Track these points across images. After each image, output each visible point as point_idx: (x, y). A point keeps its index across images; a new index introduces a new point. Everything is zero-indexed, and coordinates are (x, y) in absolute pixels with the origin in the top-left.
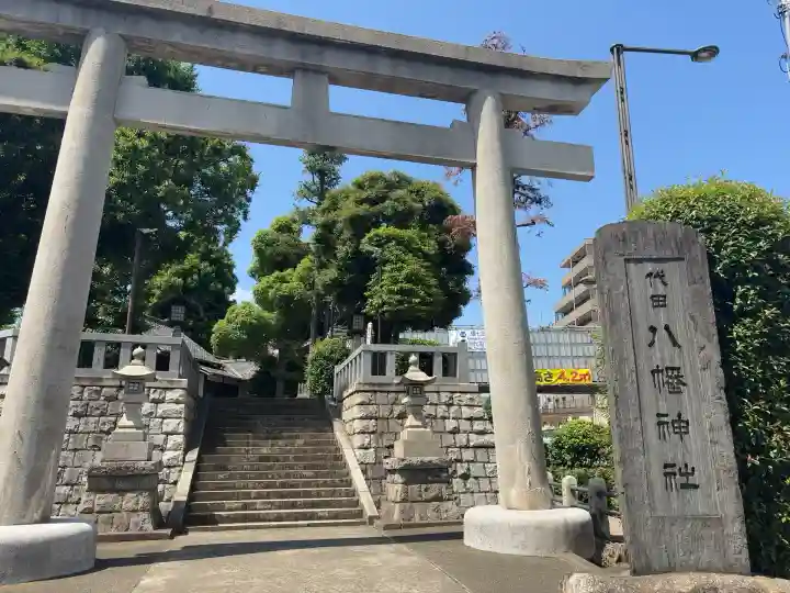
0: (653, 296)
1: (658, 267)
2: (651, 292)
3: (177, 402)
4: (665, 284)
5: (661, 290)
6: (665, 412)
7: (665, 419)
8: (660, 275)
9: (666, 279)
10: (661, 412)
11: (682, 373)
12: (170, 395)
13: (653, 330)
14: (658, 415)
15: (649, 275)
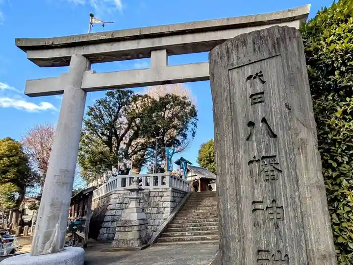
0: (251, 96)
1: (257, 68)
2: (250, 91)
3: (168, 196)
4: (263, 82)
5: (259, 87)
6: (260, 200)
7: (261, 207)
8: (259, 75)
9: (264, 78)
10: (256, 200)
11: (277, 160)
12: (166, 194)
13: (251, 124)
14: (254, 202)
15: (249, 78)
